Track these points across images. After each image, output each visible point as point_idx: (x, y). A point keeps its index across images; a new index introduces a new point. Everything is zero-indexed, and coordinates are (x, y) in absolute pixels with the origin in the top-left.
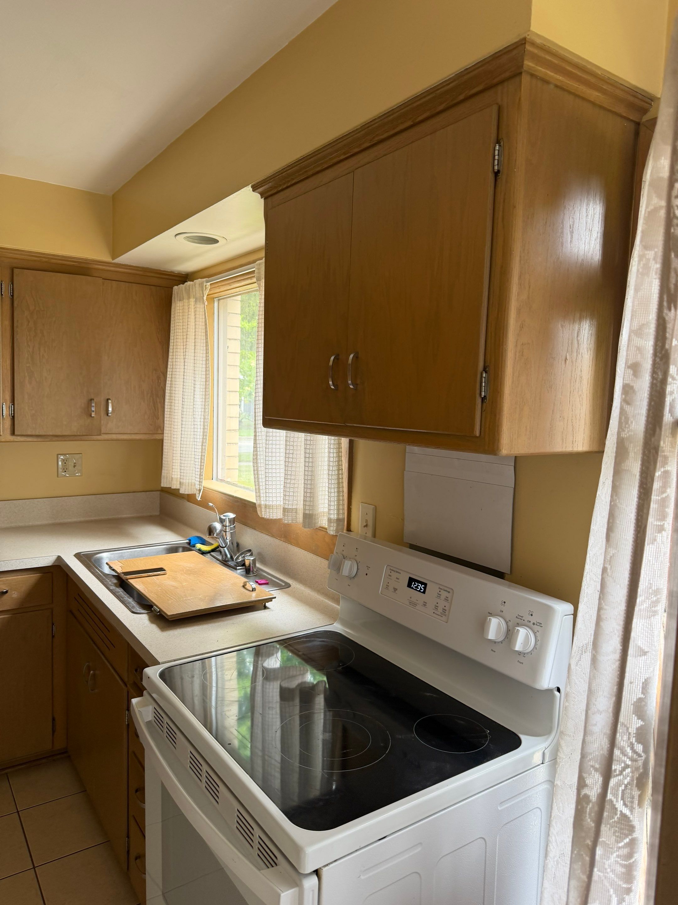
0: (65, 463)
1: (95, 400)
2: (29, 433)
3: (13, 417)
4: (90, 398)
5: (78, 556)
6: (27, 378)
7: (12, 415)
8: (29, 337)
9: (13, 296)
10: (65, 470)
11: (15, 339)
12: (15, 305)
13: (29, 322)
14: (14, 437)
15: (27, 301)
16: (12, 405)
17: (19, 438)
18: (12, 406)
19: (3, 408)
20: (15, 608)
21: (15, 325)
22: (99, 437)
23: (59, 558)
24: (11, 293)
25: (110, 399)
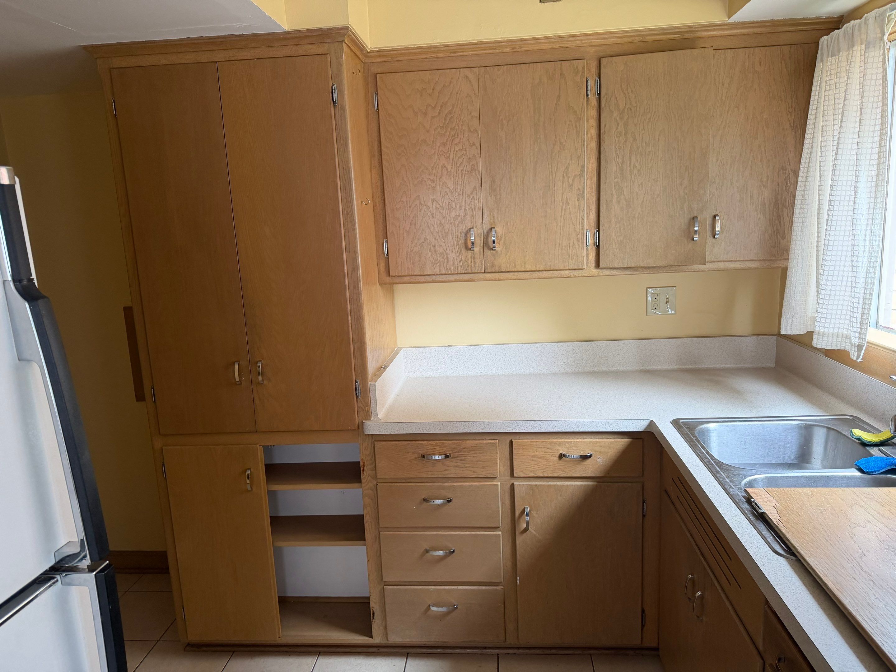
0: (656, 298)
1: (699, 218)
2: (616, 265)
3: (598, 247)
4: (692, 216)
5: (676, 423)
6: (615, 197)
7: (596, 244)
8: (617, 145)
9: (599, 94)
10: (656, 307)
11: (602, 149)
12: (603, 105)
13: (618, 124)
14: (599, 270)
15: (616, 98)
16: (597, 231)
17: (604, 271)
18: (596, 233)
19: (586, 236)
20: (600, 476)
21: (602, 131)
22: (702, 267)
23: (652, 423)
24: (597, 90)
25: (717, 215)
